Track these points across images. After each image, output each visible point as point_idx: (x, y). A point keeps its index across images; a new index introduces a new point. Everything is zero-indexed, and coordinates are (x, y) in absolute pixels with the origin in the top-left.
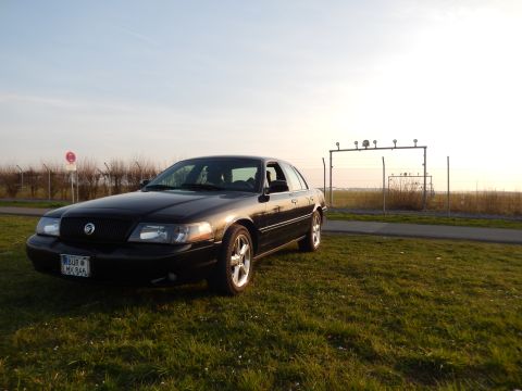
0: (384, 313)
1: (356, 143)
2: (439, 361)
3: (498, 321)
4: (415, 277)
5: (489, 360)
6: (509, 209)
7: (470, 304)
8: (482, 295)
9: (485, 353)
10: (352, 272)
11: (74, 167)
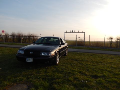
0: (85, 68)
1: (70, 31)
2: (97, 75)
3: (103, 69)
4: (87, 61)
5: (104, 75)
6: (100, 46)
7: (98, 66)
8: (100, 64)
9: (103, 74)
10: (76, 60)
11: (4, 34)
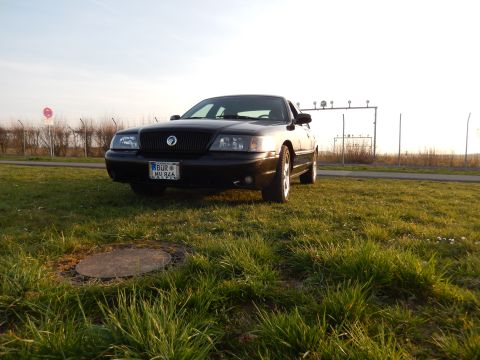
1: (315, 103)
11: (51, 122)
